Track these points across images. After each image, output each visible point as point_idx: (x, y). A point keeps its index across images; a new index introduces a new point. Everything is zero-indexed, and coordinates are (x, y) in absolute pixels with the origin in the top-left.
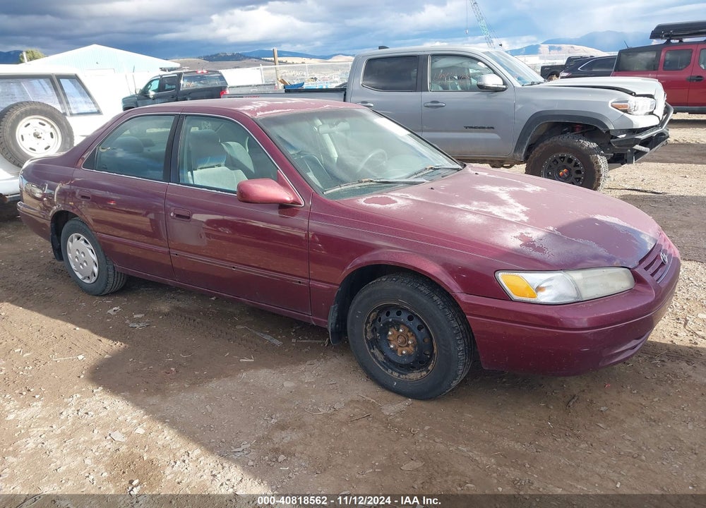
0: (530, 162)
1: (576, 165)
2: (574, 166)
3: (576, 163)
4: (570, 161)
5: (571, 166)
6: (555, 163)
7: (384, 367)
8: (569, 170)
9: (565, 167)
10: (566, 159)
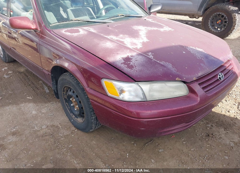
0: (204, 16)
1: (225, 19)
2: (224, 19)
3: (225, 18)
4: (223, 16)
5: (223, 19)
6: (216, 17)
7: (70, 112)
8: (222, 21)
9: (220, 19)
10: (221, 15)
